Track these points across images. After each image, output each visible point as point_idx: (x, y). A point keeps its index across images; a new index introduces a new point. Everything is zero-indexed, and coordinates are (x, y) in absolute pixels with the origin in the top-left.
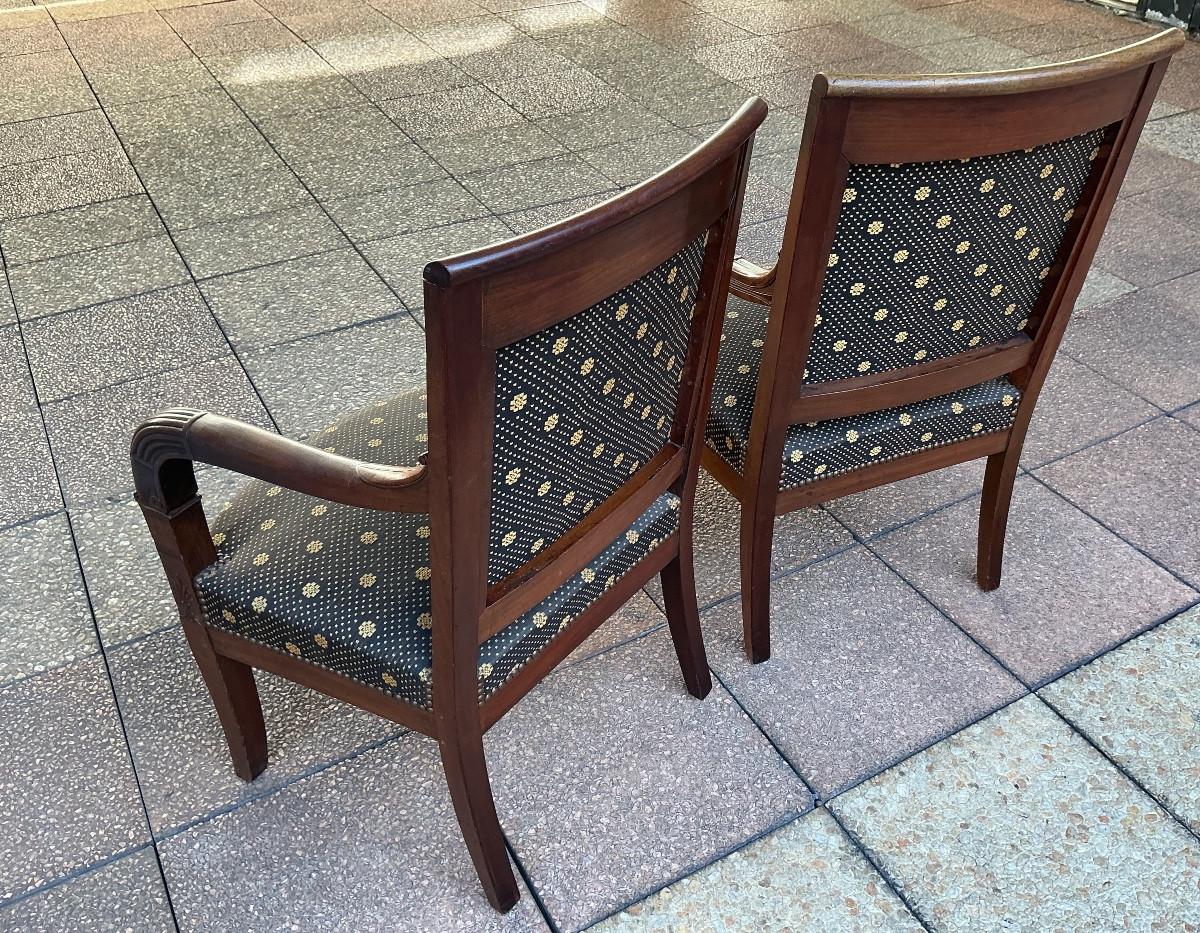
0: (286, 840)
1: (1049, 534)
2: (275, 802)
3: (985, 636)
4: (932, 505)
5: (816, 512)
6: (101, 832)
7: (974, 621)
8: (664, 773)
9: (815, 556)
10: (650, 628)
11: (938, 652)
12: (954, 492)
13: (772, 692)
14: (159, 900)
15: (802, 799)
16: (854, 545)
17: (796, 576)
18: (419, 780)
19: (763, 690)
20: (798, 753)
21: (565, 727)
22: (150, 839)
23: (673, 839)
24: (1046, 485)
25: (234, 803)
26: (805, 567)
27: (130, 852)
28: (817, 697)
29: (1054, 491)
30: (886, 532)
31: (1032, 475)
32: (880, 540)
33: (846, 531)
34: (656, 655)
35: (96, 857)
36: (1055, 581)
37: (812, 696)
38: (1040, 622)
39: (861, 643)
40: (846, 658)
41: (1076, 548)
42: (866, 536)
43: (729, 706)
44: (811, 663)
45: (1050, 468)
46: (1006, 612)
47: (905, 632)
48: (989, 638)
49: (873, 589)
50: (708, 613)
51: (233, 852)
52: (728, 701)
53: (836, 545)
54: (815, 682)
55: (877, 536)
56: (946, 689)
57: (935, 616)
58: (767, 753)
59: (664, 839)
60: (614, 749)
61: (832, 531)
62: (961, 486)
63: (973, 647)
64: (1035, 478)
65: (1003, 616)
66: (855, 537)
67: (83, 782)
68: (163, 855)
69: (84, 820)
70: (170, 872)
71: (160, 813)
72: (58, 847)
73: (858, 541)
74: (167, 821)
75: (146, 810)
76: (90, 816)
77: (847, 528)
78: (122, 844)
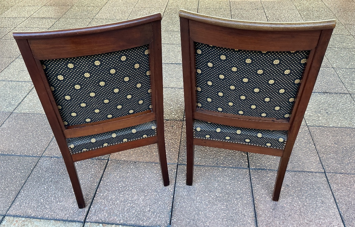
0: (60, 169)
1: (313, 194)
3: (259, 212)
5: (244, 154)
6: (35, 151)
7: (261, 207)
8: (141, 199)
9: (231, 166)
10: (172, 163)
11: (240, 209)
13: (185, 194)
14: (32, 168)
15: (166, 224)
16: (246, 168)
17: (221, 169)
18: (93, 171)
19: (183, 193)
20: (176, 213)
21: (130, 176)
22: (41, 156)
23: (127, 215)
24: (327, 179)
25: (59, 157)
26: (225, 168)
27: (36, 157)
28: (195, 202)
29: (329, 183)
30: (259, 169)
31: (325, 174)
32: (255, 171)
33: (247, 163)
35: (30, 154)
36: (300, 209)
37: (194, 201)
38: (282, 218)
39: (221, 195)
40: (213, 196)
41: (318, 203)
42: (252, 167)
43: (171, 192)
44: (202, 193)
45: (334, 175)
46: (273, 210)
47: (237, 199)
48: (260, 214)
49: (239, 183)
51: (50, 166)
52: (172, 190)
53: (240, 166)
54: (198, 198)
55: (255, 169)
56: (232, 220)
57: (250, 199)
58: (169, 208)
59: (125, 214)
60: (135, 187)
61: (243, 162)
63: (253, 213)
64: (326, 176)
65: (271, 210)
66: (249, 166)
67: (42, 139)
68: (40, 160)
69: (35, 146)
70: (38, 164)
71: (47, 152)
72: (27, 149)
73: (249, 168)
74: (46, 154)
75: (45, 150)
76: (37, 146)
77: (248, 163)
78: (36, 154)
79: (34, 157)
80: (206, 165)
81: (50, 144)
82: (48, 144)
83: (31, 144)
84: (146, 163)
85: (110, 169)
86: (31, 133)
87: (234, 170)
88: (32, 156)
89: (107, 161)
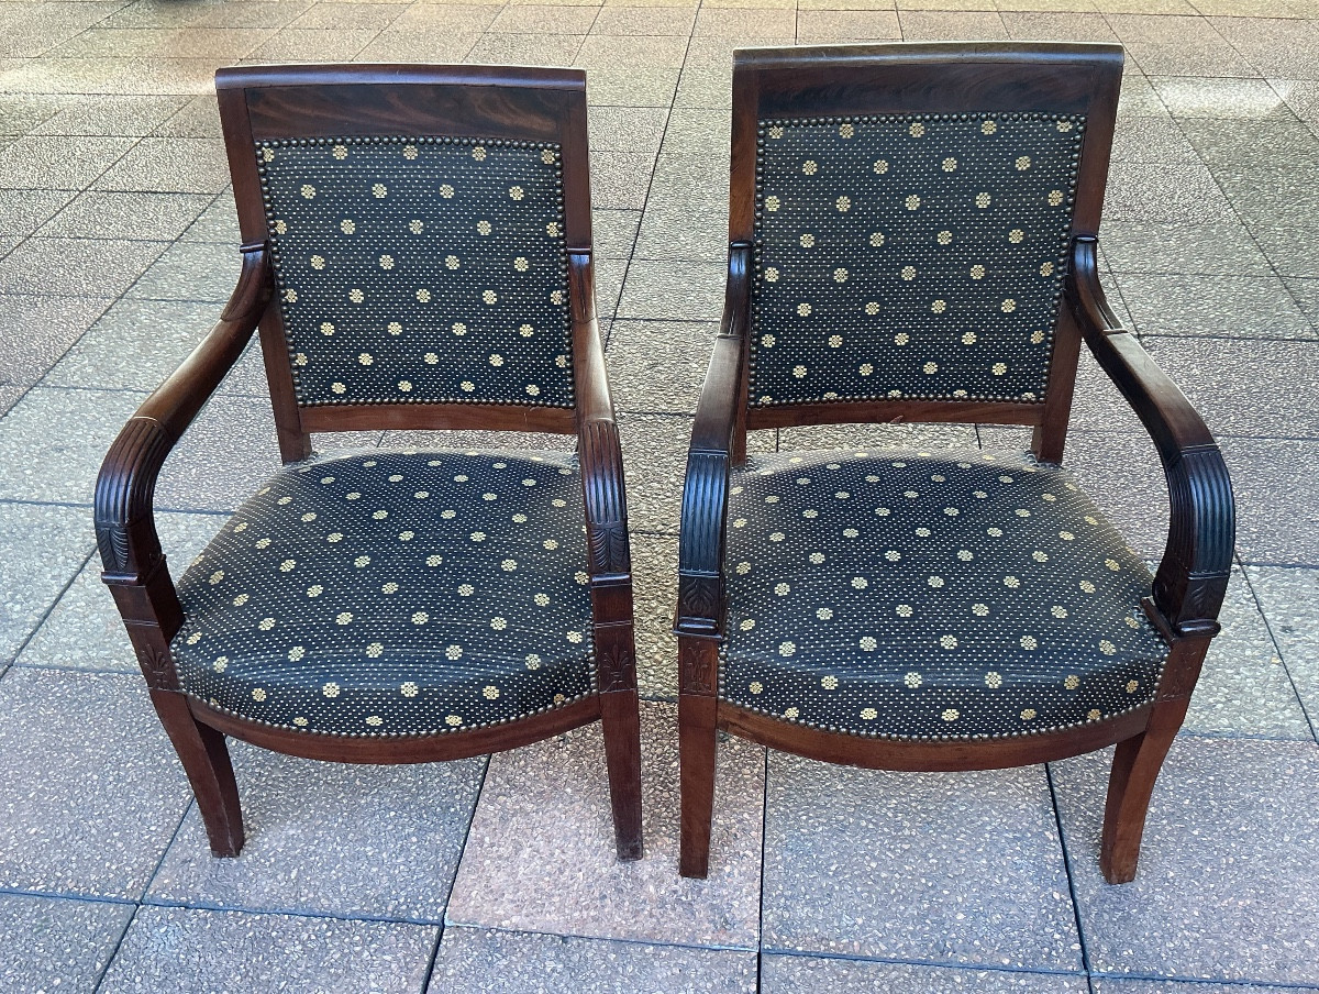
2: (249, 925)
4: (1233, 970)
5: (1057, 896)
6: (114, 867)
9: (1006, 961)
10: (730, 945)
12: (1281, 966)
14: (99, 965)
16: (1073, 973)
17: (960, 974)
22: (138, 899)
26: (981, 968)
27: (117, 902)
30: (1130, 978)
32: (1117, 984)
33: (1077, 947)
34: (709, 985)
35: (93, 889)
42: (1099, 967)
50: (812, 964)
51: (182, 956)
53: (1047, 959)
55: (1114, 977)
61: (1057, 936)
62: (1301, 963)
66: (1085, 962)
67: (141, 808)
68: (135, 921)
69: (113, 846)
70: (126, 943)
71: (165, 878)
72: (77, 861)
73: (1086, 968)
74: (165, 887)
75: (158, 866)
76: (120, 845)
77: (1082, 943)
78: (118, 890)
79: (109, 901)
80: (893, 955)
81: (180, 832)
82: (170, 832)
83: (94, 831)
84: (613, 940)
85: (454, 975)
86: (96, 770)
87: (1022, 982)
88: (98, 900)
89: (435, 930)
